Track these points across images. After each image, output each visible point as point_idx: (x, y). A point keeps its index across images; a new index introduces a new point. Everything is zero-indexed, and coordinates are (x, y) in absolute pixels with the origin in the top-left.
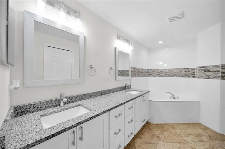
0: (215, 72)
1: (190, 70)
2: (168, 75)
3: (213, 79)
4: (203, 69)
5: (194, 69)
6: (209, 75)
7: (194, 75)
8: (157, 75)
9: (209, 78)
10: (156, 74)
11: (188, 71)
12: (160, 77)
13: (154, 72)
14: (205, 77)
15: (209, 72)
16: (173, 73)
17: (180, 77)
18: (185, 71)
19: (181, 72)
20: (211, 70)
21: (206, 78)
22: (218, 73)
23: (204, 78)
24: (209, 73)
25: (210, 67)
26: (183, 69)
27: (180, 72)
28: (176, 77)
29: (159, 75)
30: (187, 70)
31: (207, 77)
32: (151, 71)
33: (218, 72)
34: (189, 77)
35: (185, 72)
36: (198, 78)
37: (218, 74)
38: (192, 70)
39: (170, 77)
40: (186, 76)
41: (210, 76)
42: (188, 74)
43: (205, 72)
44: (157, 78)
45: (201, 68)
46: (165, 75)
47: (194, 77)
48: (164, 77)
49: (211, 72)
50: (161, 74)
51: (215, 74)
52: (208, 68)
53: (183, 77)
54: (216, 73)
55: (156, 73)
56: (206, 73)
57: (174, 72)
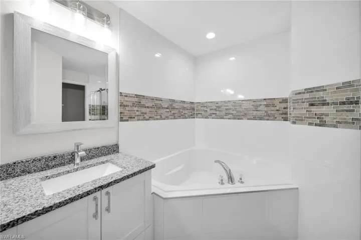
0: (344, 103)
1: (276, 103)
2: (232, 114)
3: (335, 126)
4: (307, 96)
5: (285, 101)
6: (322, 114)
7: (286, 114)
8: (210, 115)
9: (322, 124)
10: (209, 112)
11: (274, 106)
12: (217, 118)
13: (205, 109)
14: (310, 121)
15: (324, 104)
16: (241, 110)
17: (255, 118)
18: (267, 106)
19: (259, 109)
20: (329, 100)
21: (316, 125)
22: (351, 107)
23: (310, 124)
24: (324, 109)
25: (326, 90)
26: (261, 100)
27: (256, 108)
28: (248, 119)
29: (214, 116)
30: (270, 103)
31: (318, 121)
32: (200, 107)
33: (351, 103)
34: (275, 119)
35: (266, 109)
36: (294, 123)
37: (353, 111)
38: (280, 102)
39: (235, 119)
40: (268, 118)
41: (326, 119)
42: (272, 112)
43: (312, 105)
44: (210, 120)
45: (300, 93)
46: (226, 114)
47: (286, 119)
48: (223, 118)
49: (328, 104)
50: (217, 112)
51: (343, 111)
52: (321, 94)
53: (261, 119)
54: (346, 107)
55: (208, 110)
56: (314, 109)
57: (244, 108)
